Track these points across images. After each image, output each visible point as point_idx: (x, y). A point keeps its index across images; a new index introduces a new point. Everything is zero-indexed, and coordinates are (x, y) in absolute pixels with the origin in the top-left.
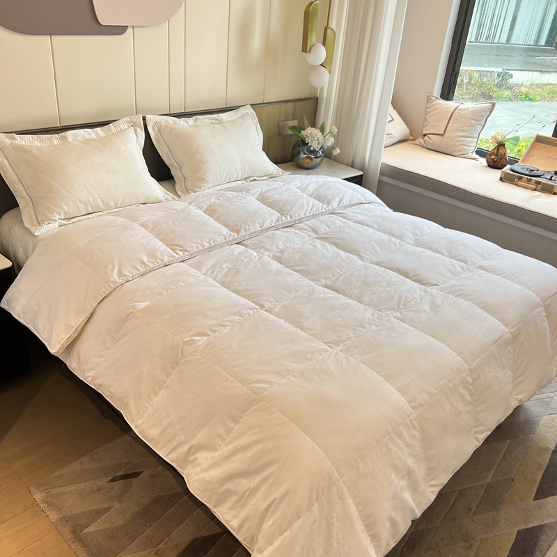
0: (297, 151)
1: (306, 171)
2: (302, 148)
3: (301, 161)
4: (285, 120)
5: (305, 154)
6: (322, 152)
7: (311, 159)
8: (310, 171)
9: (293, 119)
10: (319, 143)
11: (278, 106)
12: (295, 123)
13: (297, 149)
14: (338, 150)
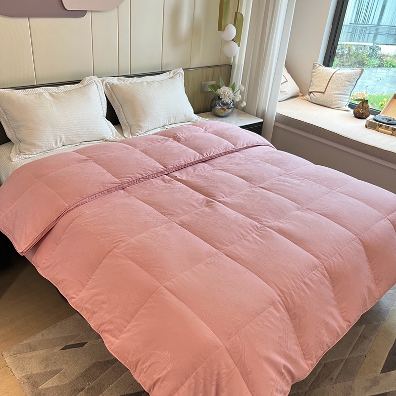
0: (214, 104)
1: (221, 119)
2: (218, 101)
3: (217, 111)
4: (206, 81)
5: (220, 106)
6: (233, 105)
7: (224, 110)
8: (224, 119)
9: (212, 80)
10: (230, 99)
11: (200, 70)
12: (214, 83)
13: (214, 102)
14: (245, 104)
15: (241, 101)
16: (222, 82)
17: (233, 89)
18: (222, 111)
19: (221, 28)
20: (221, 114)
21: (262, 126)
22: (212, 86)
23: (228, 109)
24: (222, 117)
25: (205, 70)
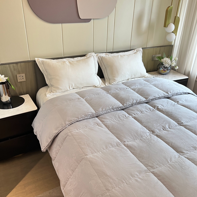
0: (159, 67)
1: (162, 76)
2: (161, 66)
3: (160, 71)
4: (155, 54)
5: (163, 68)
6: (170, 68)
7: (165, 71)
8: (164, 75)
9: (159, 54)
10: (169, 65)
11: (153, 49)
12: (160, 55)
13: (159, 66)
14: (177, 68)
15: (175, 66)
16: (164, 55)
17: (171, 60)
18: (163, 71)
19: (165, 25)
20: (163, 73)
21: (187, 81)
22: (159, 57)
23: (167, 70)
24: (163, 74)
25: (155, 48)
